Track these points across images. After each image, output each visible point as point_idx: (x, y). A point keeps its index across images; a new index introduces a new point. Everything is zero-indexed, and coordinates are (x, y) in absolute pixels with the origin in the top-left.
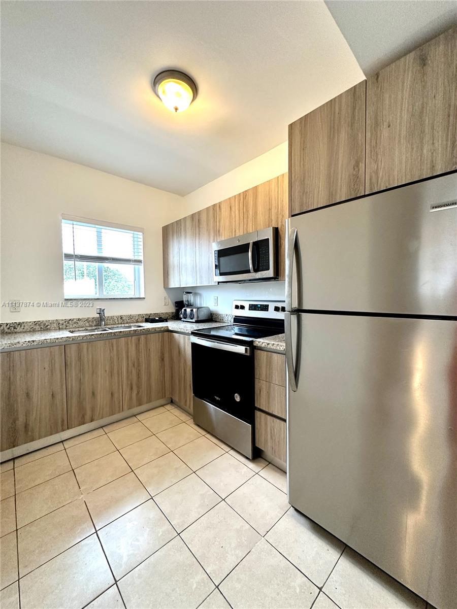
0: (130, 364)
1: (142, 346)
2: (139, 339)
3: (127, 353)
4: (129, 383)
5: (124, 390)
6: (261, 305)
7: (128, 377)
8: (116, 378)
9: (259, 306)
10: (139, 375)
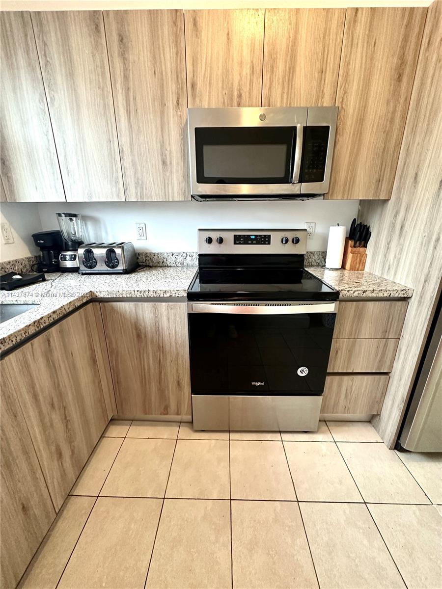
0: (45, 409)
1: (58, 354)
2: (49, 341)
3: (32, 386)
4: (53, 448)
5: (47, 472)
6: (256, 236)
7: (47, 441)
8: (24, 466)
9: (254, 237)
10: (66, 418)
